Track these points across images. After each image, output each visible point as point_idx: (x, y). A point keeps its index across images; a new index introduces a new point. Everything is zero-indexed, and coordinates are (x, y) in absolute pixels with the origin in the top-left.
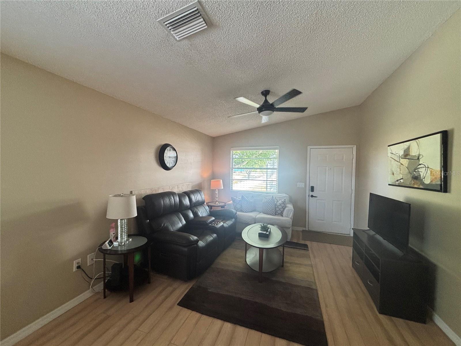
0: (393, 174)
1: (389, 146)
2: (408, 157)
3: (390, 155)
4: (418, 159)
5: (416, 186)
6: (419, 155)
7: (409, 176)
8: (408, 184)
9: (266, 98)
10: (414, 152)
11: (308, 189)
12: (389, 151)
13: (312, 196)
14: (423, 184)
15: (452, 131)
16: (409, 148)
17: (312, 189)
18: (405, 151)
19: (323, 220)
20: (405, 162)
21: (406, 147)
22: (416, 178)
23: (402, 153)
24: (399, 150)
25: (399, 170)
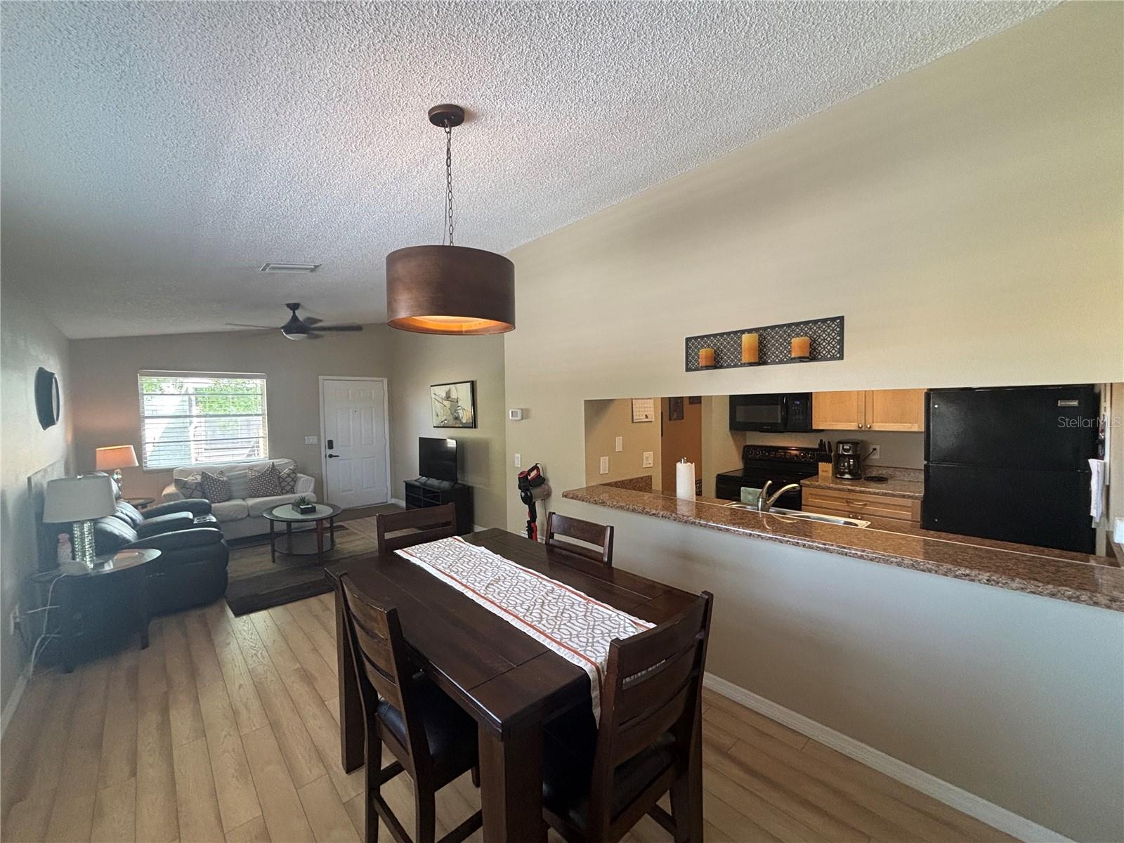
0: (438, 416)
1: (432, 386)
2: (450, 399)
3: (433, 396)
4: (457, 401)
5: (457, 426)
6: (458, 398)
7: (451, 417)
8: (451, 424)
9: (294, 313)
10: (454, 396)
11: (324, 444)
12: (432, 392)
13: (331, 456)
14: (462, 423)
15: (476, 382)
16: (450, 390)
17: (330, 444)
18: (447, 394)
19: (350, 490)
20: (446, 403)
21: (447, 390)
22: (457, 418)
23: (444, 395)
24: (442, 391)
25: (442, 411)
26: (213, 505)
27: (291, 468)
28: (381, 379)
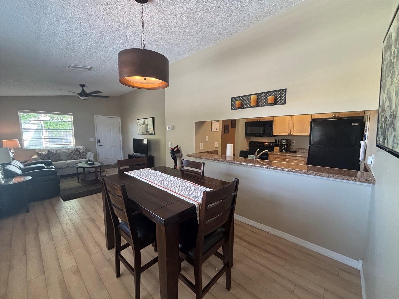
0: (140, 131)
1: (138, 120)
2: (144, 124)
3: (138, 123)
4: (147, 125)
5: (147, 134)
6: (148, 124)
7: (145, 131)
8: (145, 134)
9: (83, 88)
10: (146, 123)
11: (97, 141)
12: (138, 122)
13: (100, 146)
14: (149, 133)
15: (154, 117)
16: (145, 121)
17: (99, 141)
18: (143, 122)
19: (108, 158)
20: (144, 126)
21: (144, 121)
22: (147, 131)
23: (142, 123)
24: (141, 121)
25: (142, 129)
26: (53, 162)
27: (84, 149)
28: (118, 117)
